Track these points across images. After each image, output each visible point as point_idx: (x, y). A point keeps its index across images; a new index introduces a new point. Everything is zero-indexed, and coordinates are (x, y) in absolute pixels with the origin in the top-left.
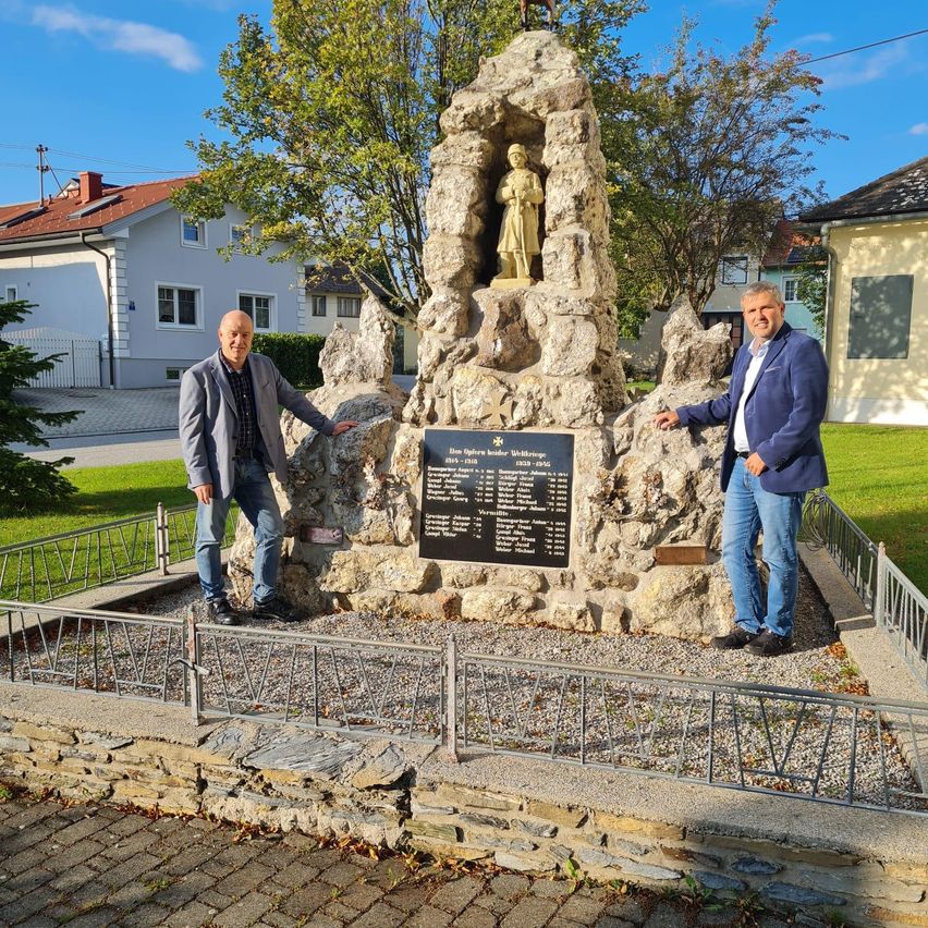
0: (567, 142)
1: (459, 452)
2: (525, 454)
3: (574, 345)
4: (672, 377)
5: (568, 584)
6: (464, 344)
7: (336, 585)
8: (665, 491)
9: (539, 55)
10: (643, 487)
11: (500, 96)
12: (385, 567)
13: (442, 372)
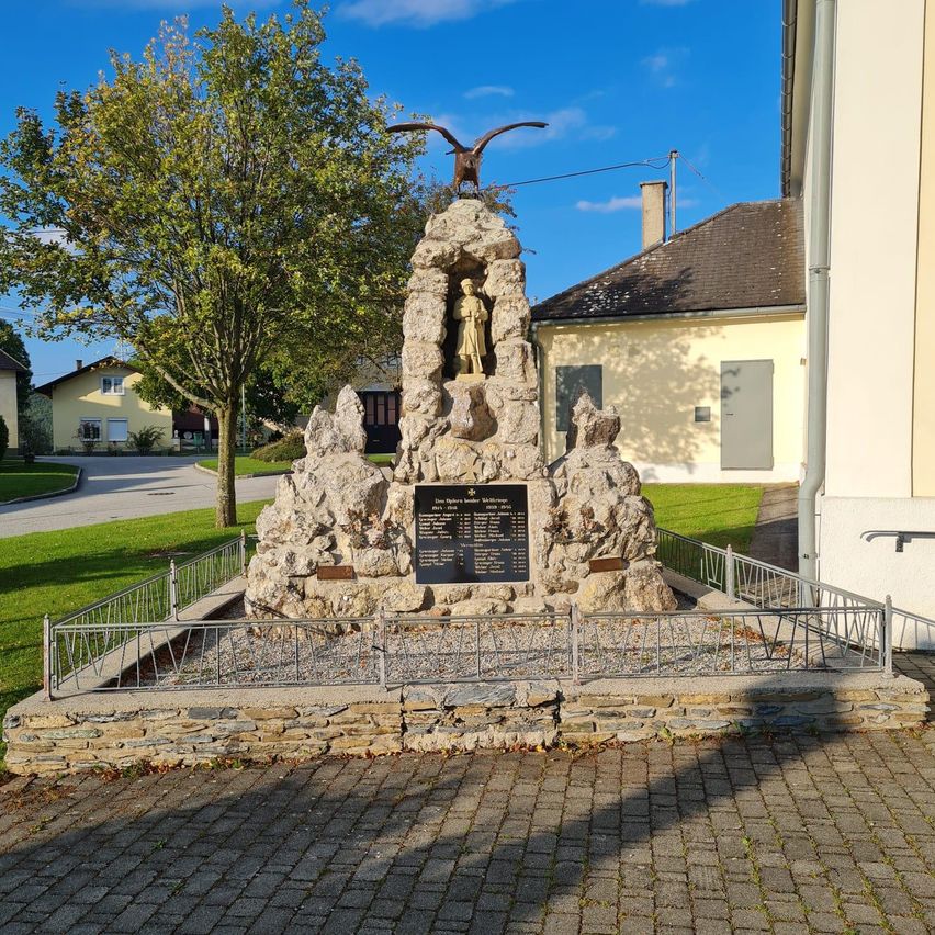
0: (511, 281)
1: (443, 501)
2: (492, 500)
3: (524, 421)
4: (584, 443)
5: (530, 592)
6: (441, 422)
7: (351, 611)
8: (595, 520)
9: (477, 217)
10: (580, 518)
11: (458, 245)
12: (390, 593)
13: (427, 442)
